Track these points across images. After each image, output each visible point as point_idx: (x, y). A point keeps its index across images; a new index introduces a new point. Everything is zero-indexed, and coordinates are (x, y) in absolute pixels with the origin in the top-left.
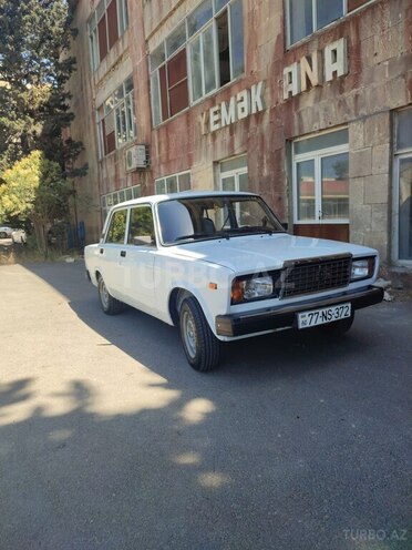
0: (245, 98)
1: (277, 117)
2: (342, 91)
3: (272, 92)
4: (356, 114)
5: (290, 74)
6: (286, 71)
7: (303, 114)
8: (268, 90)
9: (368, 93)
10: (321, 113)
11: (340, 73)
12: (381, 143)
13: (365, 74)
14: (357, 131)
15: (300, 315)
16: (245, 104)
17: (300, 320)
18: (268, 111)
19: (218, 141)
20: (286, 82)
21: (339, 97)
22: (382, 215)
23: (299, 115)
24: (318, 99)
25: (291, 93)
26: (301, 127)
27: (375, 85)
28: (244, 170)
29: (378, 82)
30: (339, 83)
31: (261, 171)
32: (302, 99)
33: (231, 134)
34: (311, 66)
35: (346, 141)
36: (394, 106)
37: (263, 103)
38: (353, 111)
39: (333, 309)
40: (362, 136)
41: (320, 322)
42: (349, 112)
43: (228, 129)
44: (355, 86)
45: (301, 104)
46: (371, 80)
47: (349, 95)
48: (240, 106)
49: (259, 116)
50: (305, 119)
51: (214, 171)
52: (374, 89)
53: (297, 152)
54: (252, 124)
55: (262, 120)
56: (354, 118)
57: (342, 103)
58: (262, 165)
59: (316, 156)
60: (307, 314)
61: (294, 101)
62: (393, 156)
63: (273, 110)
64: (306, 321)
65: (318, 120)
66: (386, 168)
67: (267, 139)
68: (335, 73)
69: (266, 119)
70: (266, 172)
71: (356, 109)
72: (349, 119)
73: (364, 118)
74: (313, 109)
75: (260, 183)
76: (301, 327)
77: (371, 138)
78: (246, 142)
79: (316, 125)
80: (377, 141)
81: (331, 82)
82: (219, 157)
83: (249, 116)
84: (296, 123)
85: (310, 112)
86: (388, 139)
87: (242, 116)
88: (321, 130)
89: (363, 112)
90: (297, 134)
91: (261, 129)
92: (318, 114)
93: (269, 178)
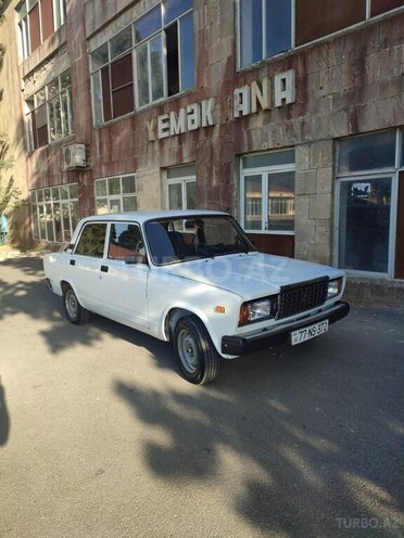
0: (195, 111)
1: (227, 132)
2: (289, 117)
3: (223, 109)
4: (303, 139)
5: (241, 94)
6: (237, 92)
7: (252, 133)
8: (218, 106)
9: (313, 122)
10: (270, 134)
11: (288, 101)
12: (325, 166)
13: (311, 104)
14: (302, 153)
15: (293, 333)
16: (195, 116)
17: (293, 338)
18: (218, 126)
19: (166, 148)
20: (236, 102)
21: (287, 121)
22: (324, 229)
23: (249, 133)
24: (267, 121)
25: (241, 112)
26: (250, 144)
27: (319, 115)
28: (193, 178)
29: (323, 113)
30: (286, 109)
31: (210, 182)
32: (252, 119)
33: (180, 143)
34: (261, 91)
35: (293, 161)
36: (336, 135)
37: (213, 118)
38: (299, 136)
39: (316, 326)
40: (307, 159)
41: (307, 338)
42: (295, 136)
43: (176, 138)
44: (302, 114)
45: (251, 123)
46: (316, 111)
47: (296, 121)
48: (190, 117)
49: (209, 129)
50: (254, 138)
51: (161, 177)
52: (319, 119)
53: (245, 167)
54: (202, 136)
55: (212, 133)
56: (300, 142)
57: (289, 128)
58: (211, 176)
59: (264, 172)
60: (297, 332)
61: (243, 120)
62: (335, 178)
63: (222, 126)
64: (297, 338)
65: (267, 141)
66: (329, 189)
67: (217, 152)
68: (284, 100)
69: (216, 134)
70: (214, 183)
71: (303, 134)
72: (296, 142)
73: (309, 143)
74: (261, 129)
75: (209, 193)
76: (293, 343)
77: (315, 161)
78: (195, 152)
79: (265, 144)
80: (321, 164)
81: (279, 107)
82: (167, 163)
83: (198, 128)
84: (246, 141)
85: (259, 132)
86: (331, 164)
87: (192, 127)
88: (269, 150)
89: (309, 137)
90: (246, 150)
91: (211, 142)
92: (267, 135)
93: (217, 188)
